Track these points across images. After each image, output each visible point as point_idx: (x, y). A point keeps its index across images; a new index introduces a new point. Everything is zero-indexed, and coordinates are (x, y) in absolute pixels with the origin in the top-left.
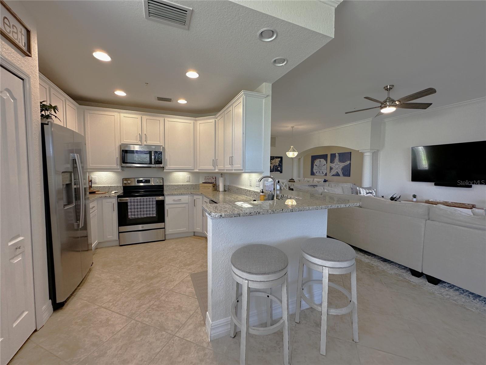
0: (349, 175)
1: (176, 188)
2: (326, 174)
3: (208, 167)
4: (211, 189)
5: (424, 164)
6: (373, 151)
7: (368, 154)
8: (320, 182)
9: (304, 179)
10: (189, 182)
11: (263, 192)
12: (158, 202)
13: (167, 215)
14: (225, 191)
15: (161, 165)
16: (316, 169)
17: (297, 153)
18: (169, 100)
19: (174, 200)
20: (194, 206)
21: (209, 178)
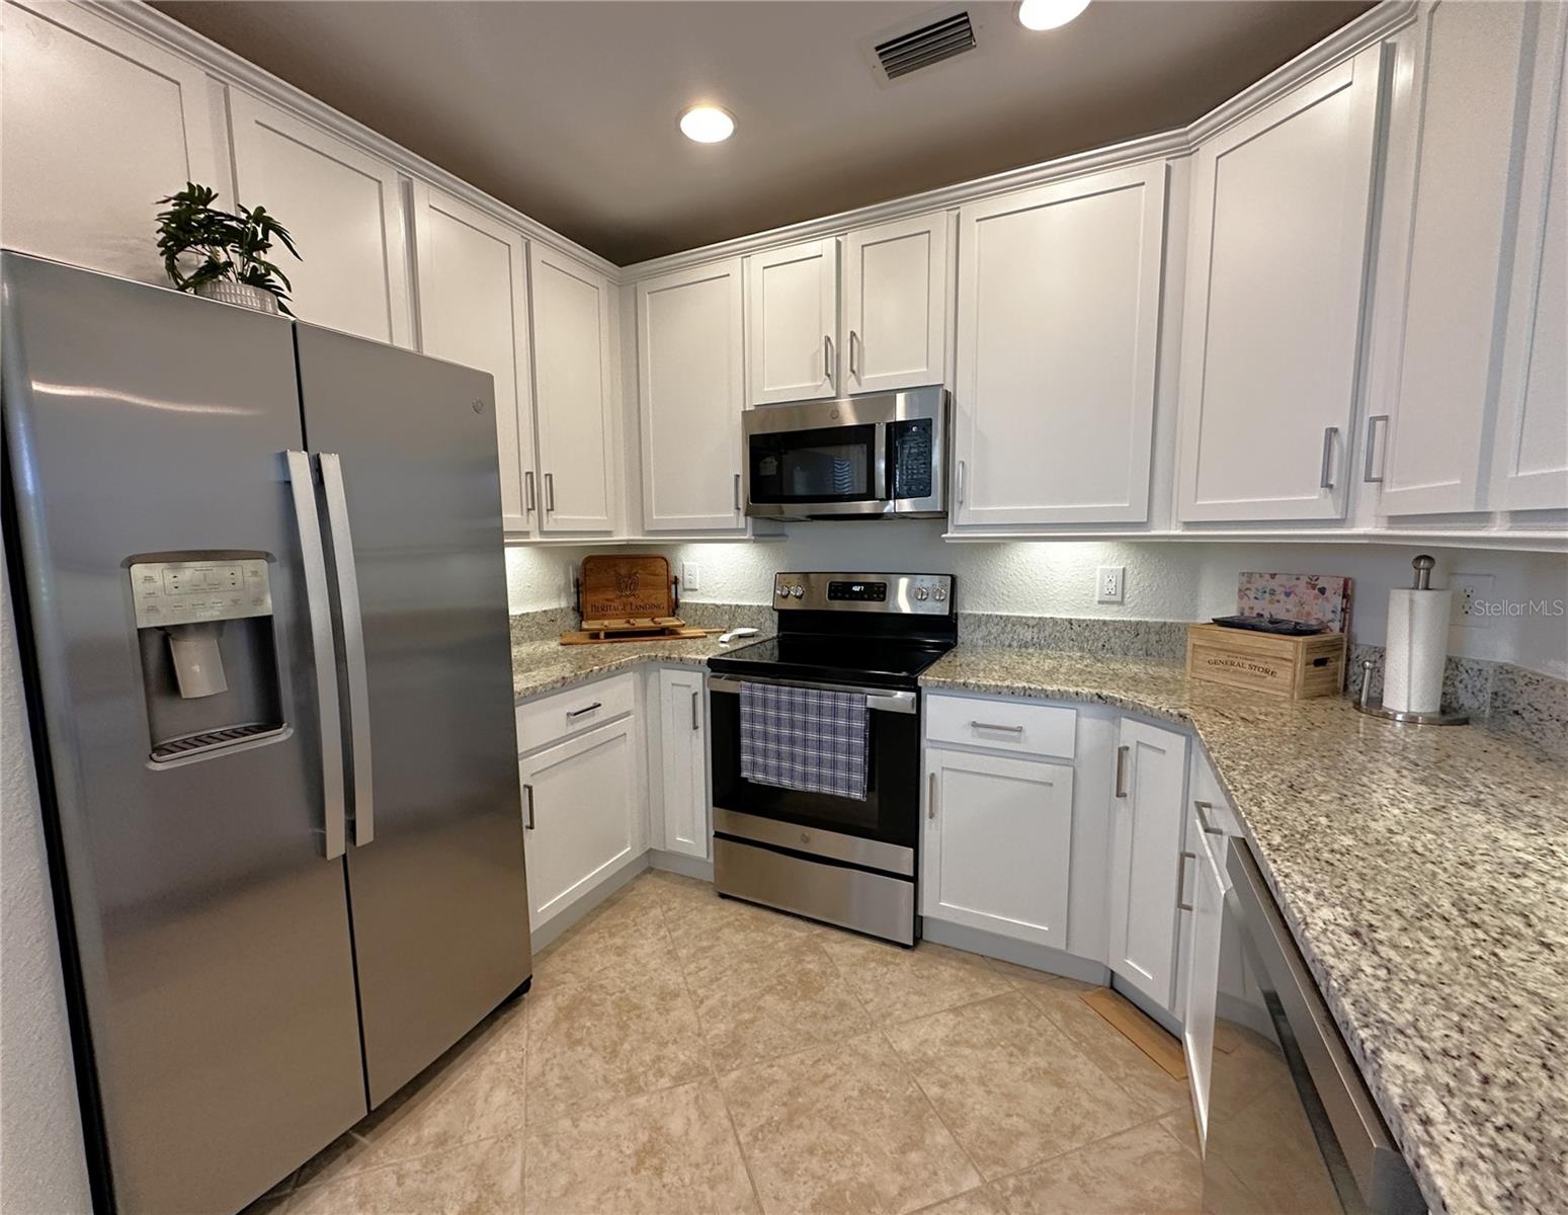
1: (1028, 635)
4: (1285, 676)
10: (1115, 608)
13: (928, 809)
19: (974, 725)
20: (1120, 794)
21: (1279, 590)
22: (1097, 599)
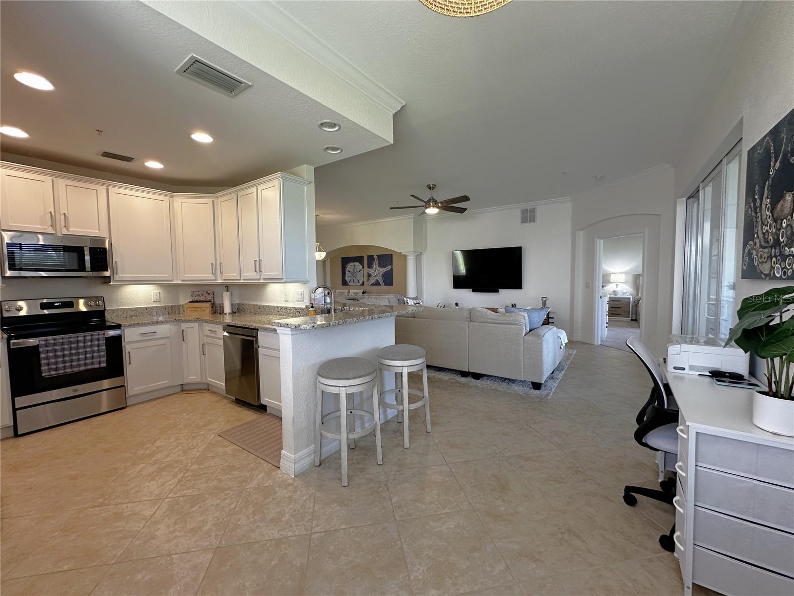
0: (391, 284)
2: (363, 282)
3: (203, 275)
4: (207, 310)
5: (463, 270)
6: (416, 254)
7: (411, 258)
8: (358, 295)
9: (336, 291)
10: (158, 303)
11: (312, 307)
12: (109, 340)
13: (128, 362)
14: (233, 313)
15: (107, 274)
16: (350, 277)
17: (325, 253)
18: (128, 159)
19: (141, 334)
20: (183, 340)
21: (200, 294)
22: (153, 301)
